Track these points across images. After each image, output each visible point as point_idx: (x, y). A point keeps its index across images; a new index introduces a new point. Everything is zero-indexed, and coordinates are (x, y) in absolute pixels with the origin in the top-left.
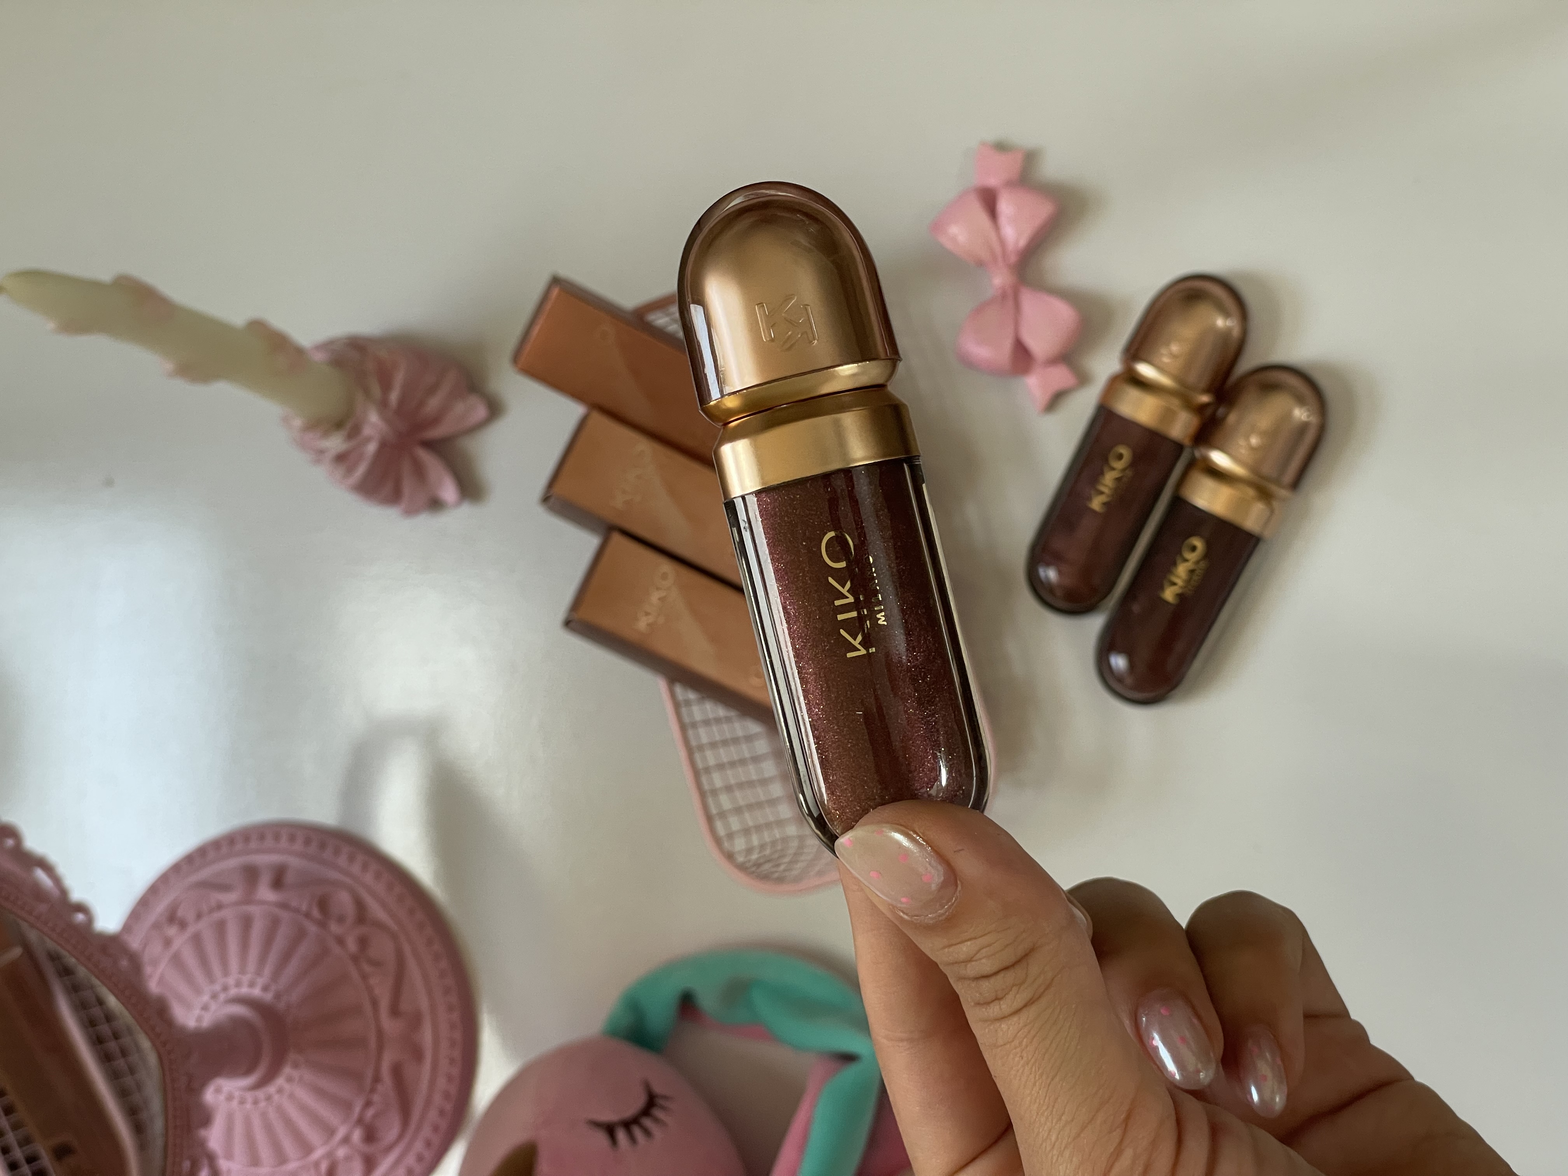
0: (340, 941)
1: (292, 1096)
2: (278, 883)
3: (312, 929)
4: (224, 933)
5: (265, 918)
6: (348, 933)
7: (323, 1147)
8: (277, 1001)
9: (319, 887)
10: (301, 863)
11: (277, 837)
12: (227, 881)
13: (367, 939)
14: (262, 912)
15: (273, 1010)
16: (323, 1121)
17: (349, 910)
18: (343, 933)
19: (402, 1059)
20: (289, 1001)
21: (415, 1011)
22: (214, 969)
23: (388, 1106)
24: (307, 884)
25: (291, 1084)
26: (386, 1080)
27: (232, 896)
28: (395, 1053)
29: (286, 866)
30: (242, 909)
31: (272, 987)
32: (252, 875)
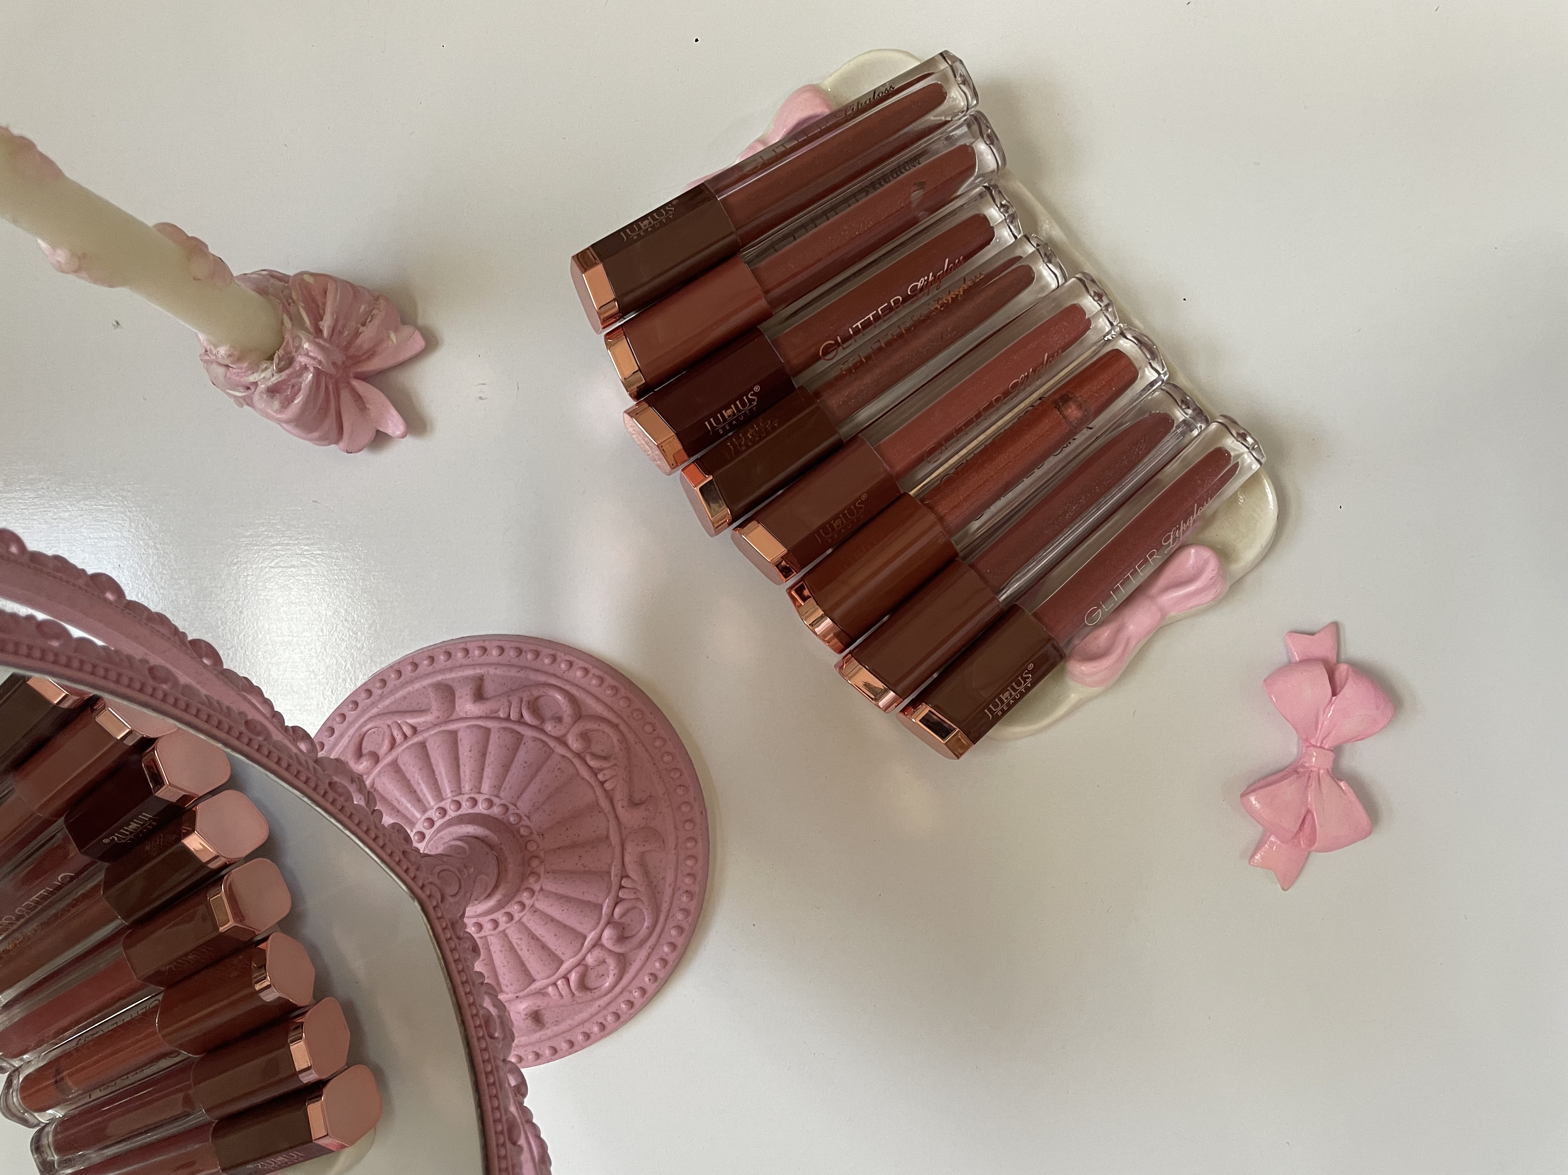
0: (561, 740)
1: (535, 911)
2: (479, 695)
3: (528, 733)
4: (427, 755)
5: (472, 732)
6: (568, 732)
7: (571, 958)
8: (505, 813)
9: (524, 691)
10: (499, 672)
11: (467, 651)
12: (418, 704)
13: (589, 734)
14: (468, 727)
15: (504, 824)
16: (572, 930)
17: (564, 708)
18: (563, 731)
19: (644, 849)
20: (517, 811)
21: (650, 796)
22: (424, 795)
23: (637, 899)
24: (512, 690)
25: (535, 897)
26: (632, 875)
27: (428, 718)
28: (638, 845)
29: (485, 677)
30: (443, 728)
31: (496, 800)
32: (447, 692)
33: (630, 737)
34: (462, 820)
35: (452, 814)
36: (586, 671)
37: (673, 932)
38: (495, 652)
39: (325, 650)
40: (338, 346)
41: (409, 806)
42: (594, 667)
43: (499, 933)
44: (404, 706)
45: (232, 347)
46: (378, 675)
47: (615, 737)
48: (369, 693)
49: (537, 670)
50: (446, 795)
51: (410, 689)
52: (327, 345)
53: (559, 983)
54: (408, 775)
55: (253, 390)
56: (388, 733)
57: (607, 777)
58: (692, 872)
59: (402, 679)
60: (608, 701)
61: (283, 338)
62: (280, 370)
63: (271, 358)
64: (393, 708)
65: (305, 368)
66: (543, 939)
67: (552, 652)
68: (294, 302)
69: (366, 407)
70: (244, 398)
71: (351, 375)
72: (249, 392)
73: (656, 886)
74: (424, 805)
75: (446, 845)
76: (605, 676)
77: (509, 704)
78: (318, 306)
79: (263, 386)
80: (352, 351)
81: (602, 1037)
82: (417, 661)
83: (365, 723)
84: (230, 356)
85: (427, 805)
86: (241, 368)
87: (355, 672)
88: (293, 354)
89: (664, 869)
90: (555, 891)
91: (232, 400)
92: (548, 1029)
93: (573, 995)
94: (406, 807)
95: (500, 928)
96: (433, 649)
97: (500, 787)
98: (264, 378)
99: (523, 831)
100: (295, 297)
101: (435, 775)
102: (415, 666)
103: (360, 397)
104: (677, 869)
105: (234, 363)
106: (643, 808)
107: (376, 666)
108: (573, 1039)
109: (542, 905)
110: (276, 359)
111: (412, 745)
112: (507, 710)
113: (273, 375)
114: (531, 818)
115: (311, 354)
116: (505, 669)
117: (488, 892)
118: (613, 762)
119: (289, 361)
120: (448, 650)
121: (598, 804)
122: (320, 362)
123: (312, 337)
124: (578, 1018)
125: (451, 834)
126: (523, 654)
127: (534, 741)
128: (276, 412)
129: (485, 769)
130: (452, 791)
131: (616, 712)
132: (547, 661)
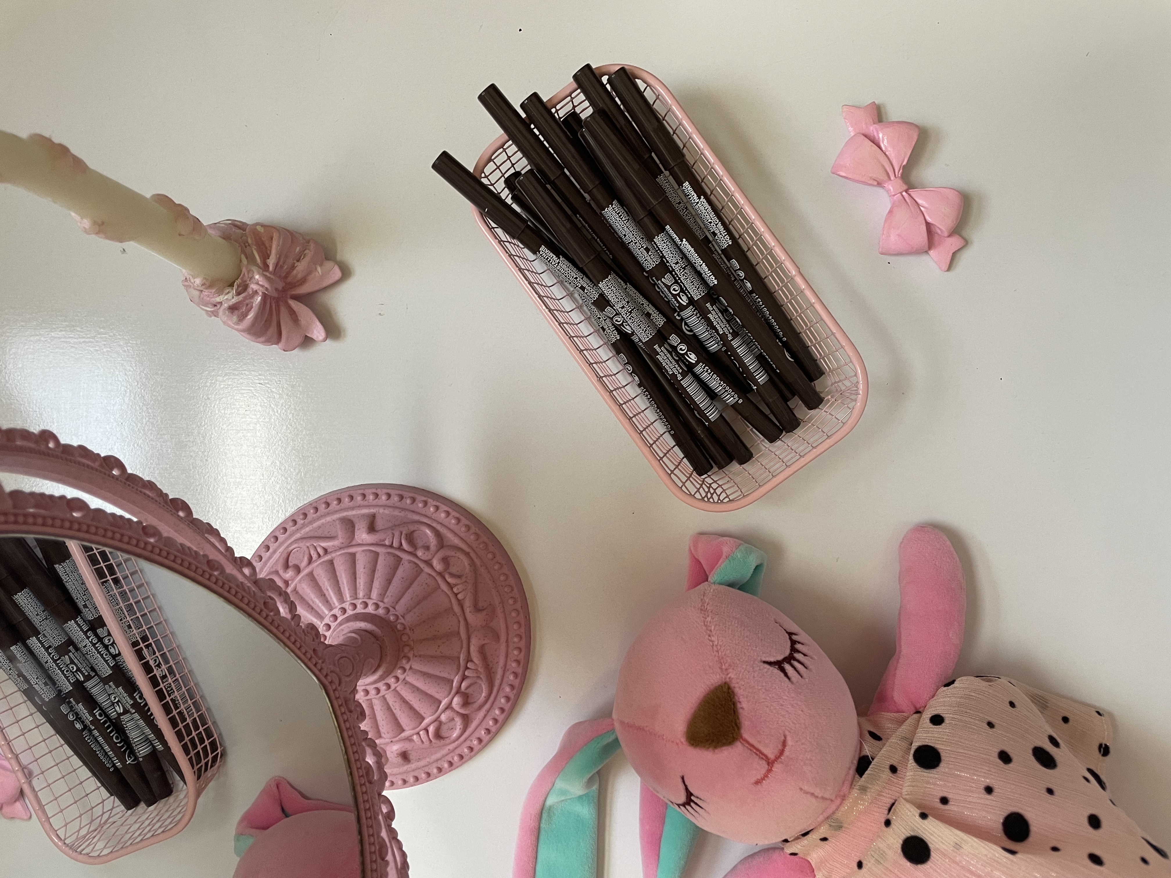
0: (429, 563)
1: (406, 683)
2: (372, 528)
3: (405, 557)
4: (334, 570)
5: (366, 555)
6: (434, 557)
7: (431, 716)
8: (387, 614)
9: (404, 527)
10: (387, 511)
11: (364, 496)
12: (329, 532)
13: (448, 559)
14: (363, 551)
15: (386, 621)
16: (431, 696)
17: (432, 541)
18: (429, 557)
19: (485, 642)
20: (396, 613)
21: (490, 605)
22: (331, 598)
23: (478, 677)
24: (395, 526)
25: (405, 674)
26: (475, 660)
27: (336, 543)
28: (479, 639)
29: (376, 515)
30: (346, 551)
31: (381, 604)
32: (349, 525)
33: (478, 562)
34: (357, 617)
35: (350, 612)
36: (448, 514)
37: (503, 700)
38: (384, 497)
39: (265, 490)
40: (280, 277)
41: (320, 605)
42: (454, 510)
43: (380, 697)
44: (319, 533)
45: (205, 278)
46: (302, 509)
47: (466, 562)
48: (295, 522)
49: (413, 512)
50: (346, 599)
51: (323, 521)
52: (272, 277)
53: (421, 733)
54: (321, 584)
55: (219, 306)
56: (307, 552)
57: (460, 590)
58: (518, 659)
59: (318, 513)
60: (462, 535)
61: (241, 271)
62: (238, 294)
63: (231, 285)
64: (312, 534)
65: (256, 292)
66: (411, 703)
67: (425, 499)
68: (249, 245)
69: (298, 319)
70: (212, 312)
71: (289, 296)
72: (216, 308)
73: (492, 668)
74: (330, 605)
75: (345, 636)
76: (461, 517)
77: (392, 535)
78: (266, 248)
79: (226, 305)
80: (289, 280)
81: (450, 771)
82: (329, 501)
83: (291, 544)
84: (203, 285)
85: (333, 605)
86: (211, 293)
87: (285, 506)
88: (248, 282)
89: (498, 657)
90: (421, 670)
91: (204, 312)
92: (412, 764)
93: (431, 741)
94: (318, 606)
95: (381, 694)
96: (341, 493)
97: (385, 594)
98: (227, 299)
99: (399, 626)
100: (250, 241)
101: (339, 584)
102: (328, 504)
103: (294, 312)
104: (507, 656)
105: (206, 289)
106: (485, 612)
107: (300, 503)
108: (429, 771)
109: (411, 679)
110: (235, 287)
111: (323, 561)
112: (391, 541)
113: (233, 297)
114: (406, 617)
115: (261, 283)
116: (391, 510)
117: (373, 670)
118: (464, 579)
119: (244, 287)
120: (350, 493)
121: (452, 609)
122: (267, 289)
123: (261, 271)
124: (434, 757)
125: (349, 627)
126: (404, 499)
127: (409, 563)
128: (234, 324)
129: (374, 582)
130: (350, 597)
131: (467, 544)
132: (420, 505)
